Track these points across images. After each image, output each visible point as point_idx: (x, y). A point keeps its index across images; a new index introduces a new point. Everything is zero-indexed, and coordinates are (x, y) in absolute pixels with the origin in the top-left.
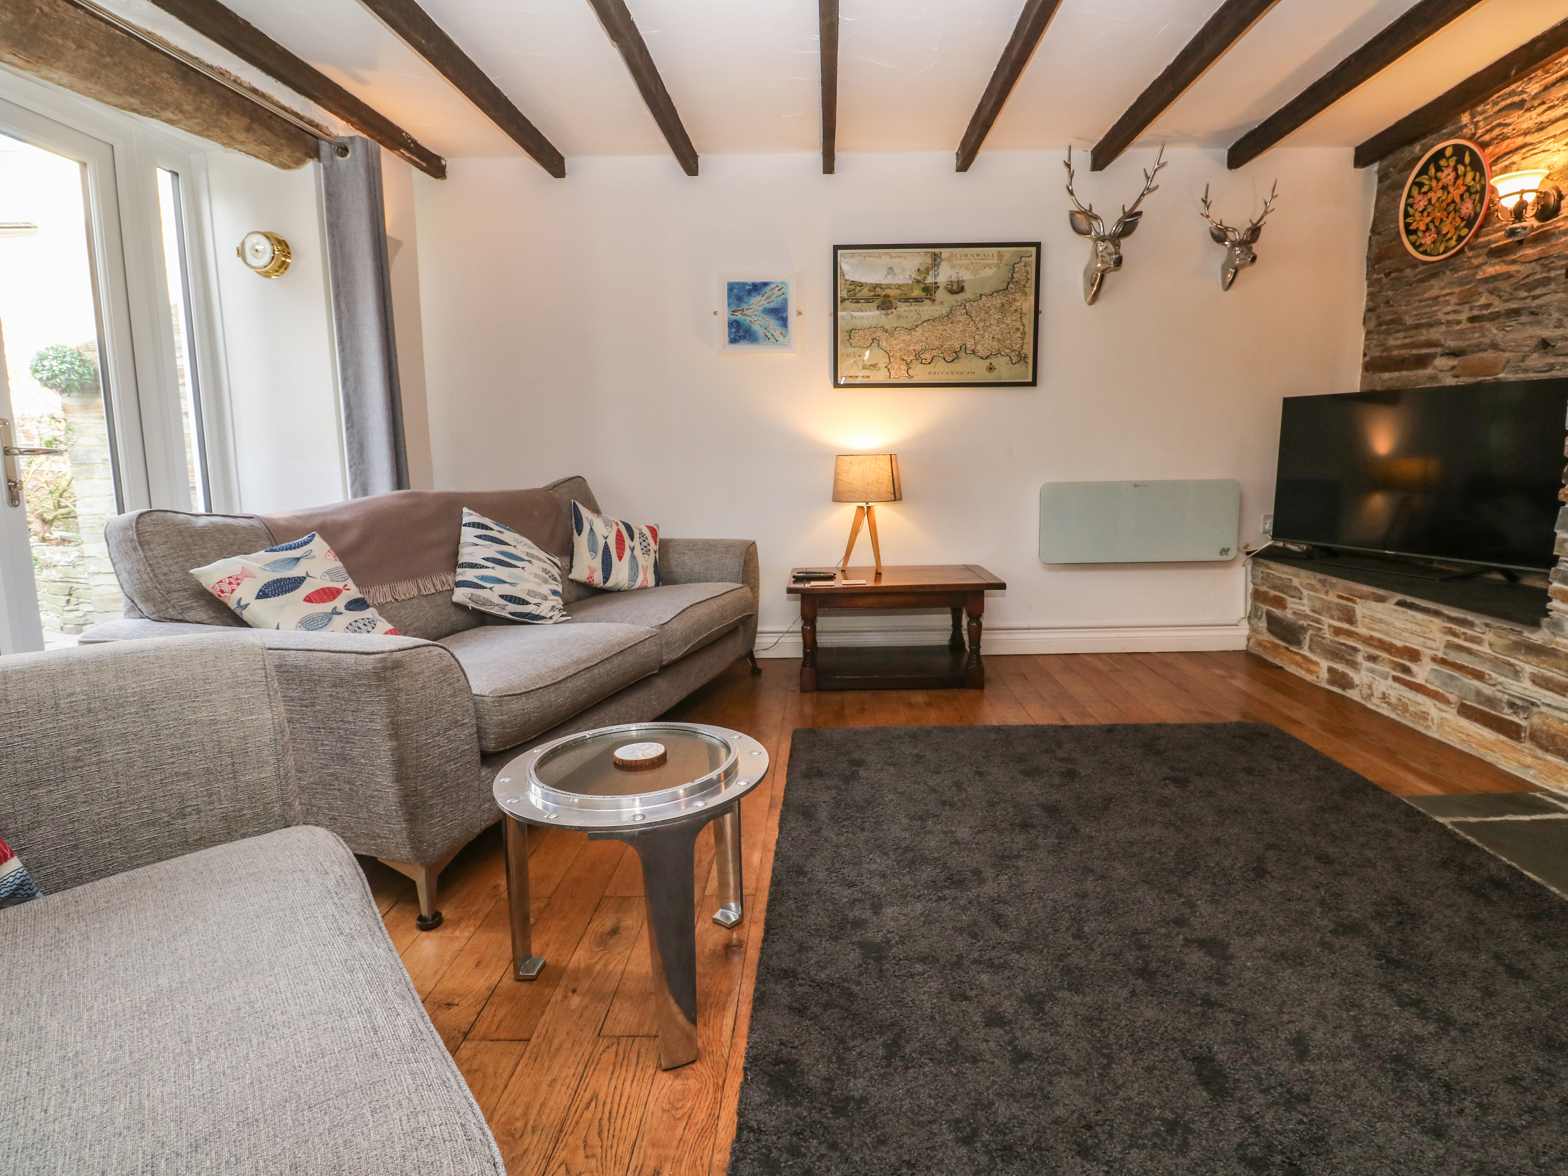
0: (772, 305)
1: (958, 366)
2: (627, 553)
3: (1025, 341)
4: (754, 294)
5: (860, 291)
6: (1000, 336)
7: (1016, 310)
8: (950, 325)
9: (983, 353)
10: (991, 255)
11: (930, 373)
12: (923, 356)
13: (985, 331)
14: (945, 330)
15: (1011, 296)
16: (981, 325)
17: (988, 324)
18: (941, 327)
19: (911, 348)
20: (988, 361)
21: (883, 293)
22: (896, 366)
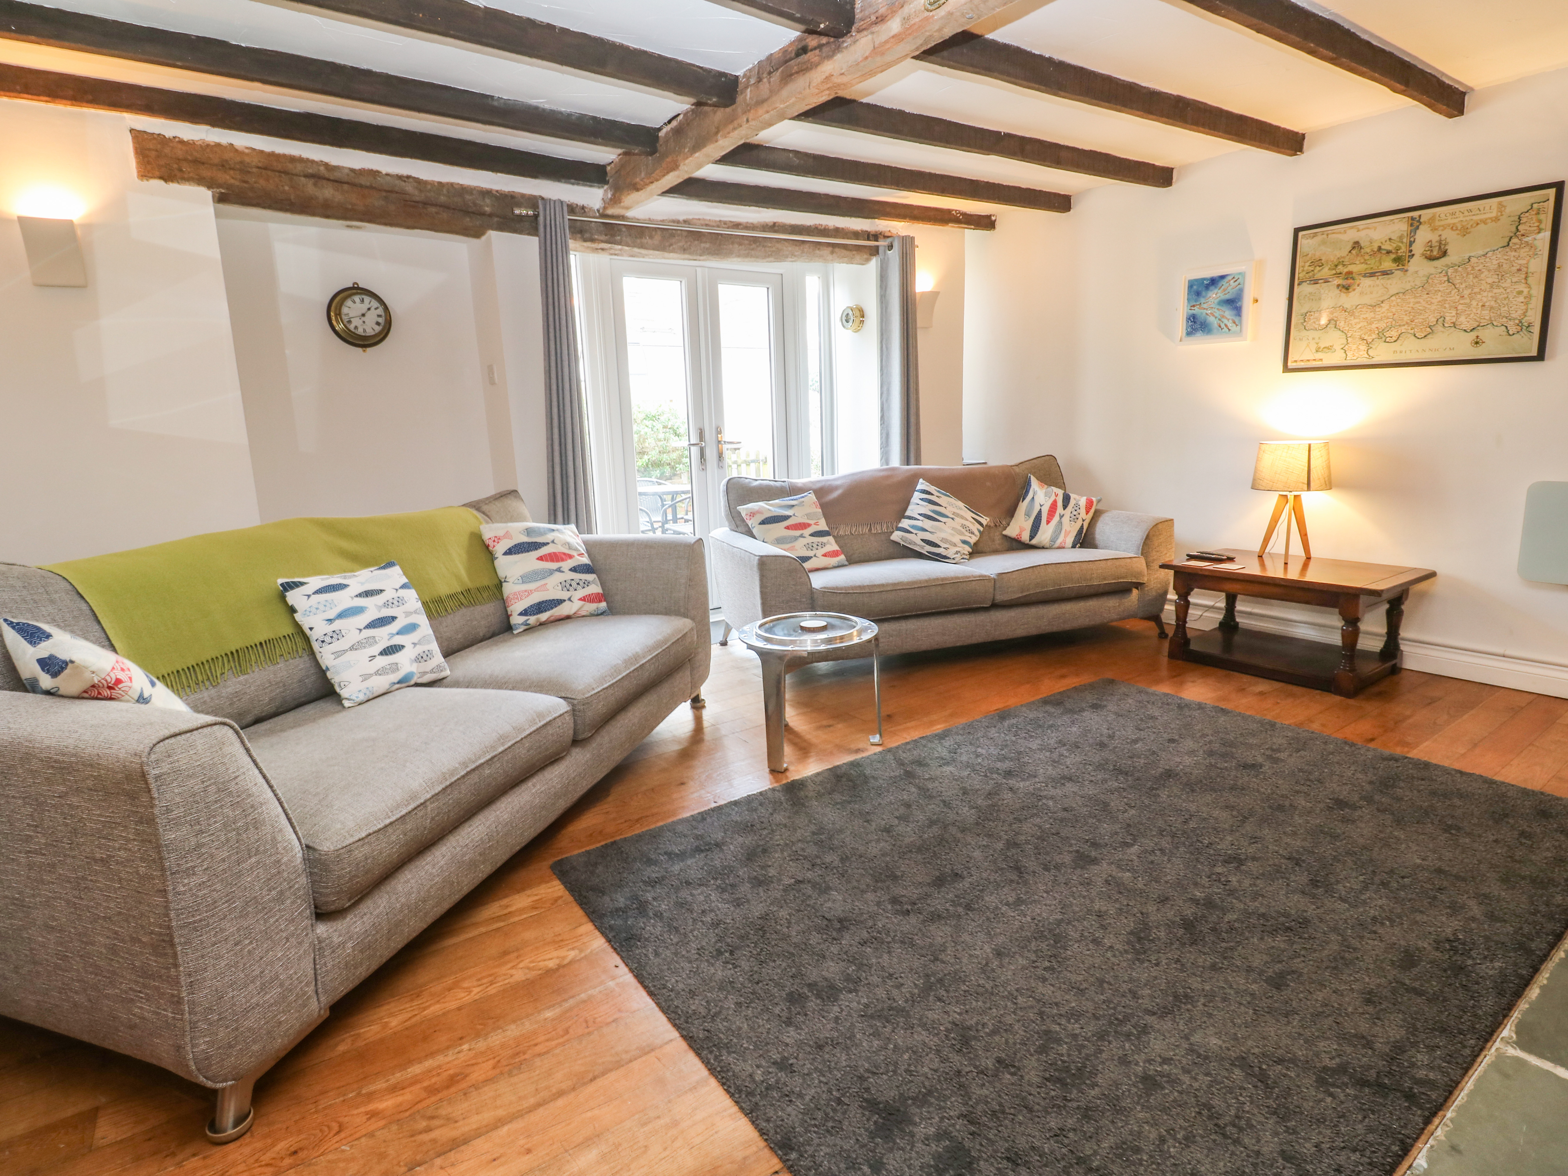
0: (1227, 297)
1: (1431, 342)
2: (1056, 518)
3: (1530, 306)
4: (1212, 288)
5: (1319, 271)
6: (1493, 303)
7: (1519, 270)
8: (1426, 296)
9: (1468, 327)
10: (1487, 208)
11: (1395, 352)
12: (1387, 334)
13: (1471, 299)
14: (1419, 302)
15: (1513, 253)
16: (1466, 293)
17: (1476, 290)
18: (1413, 300)
19: (1374, 326)
20: (1473, 335)
21: (1346, 270)
22: (1354, 347)
